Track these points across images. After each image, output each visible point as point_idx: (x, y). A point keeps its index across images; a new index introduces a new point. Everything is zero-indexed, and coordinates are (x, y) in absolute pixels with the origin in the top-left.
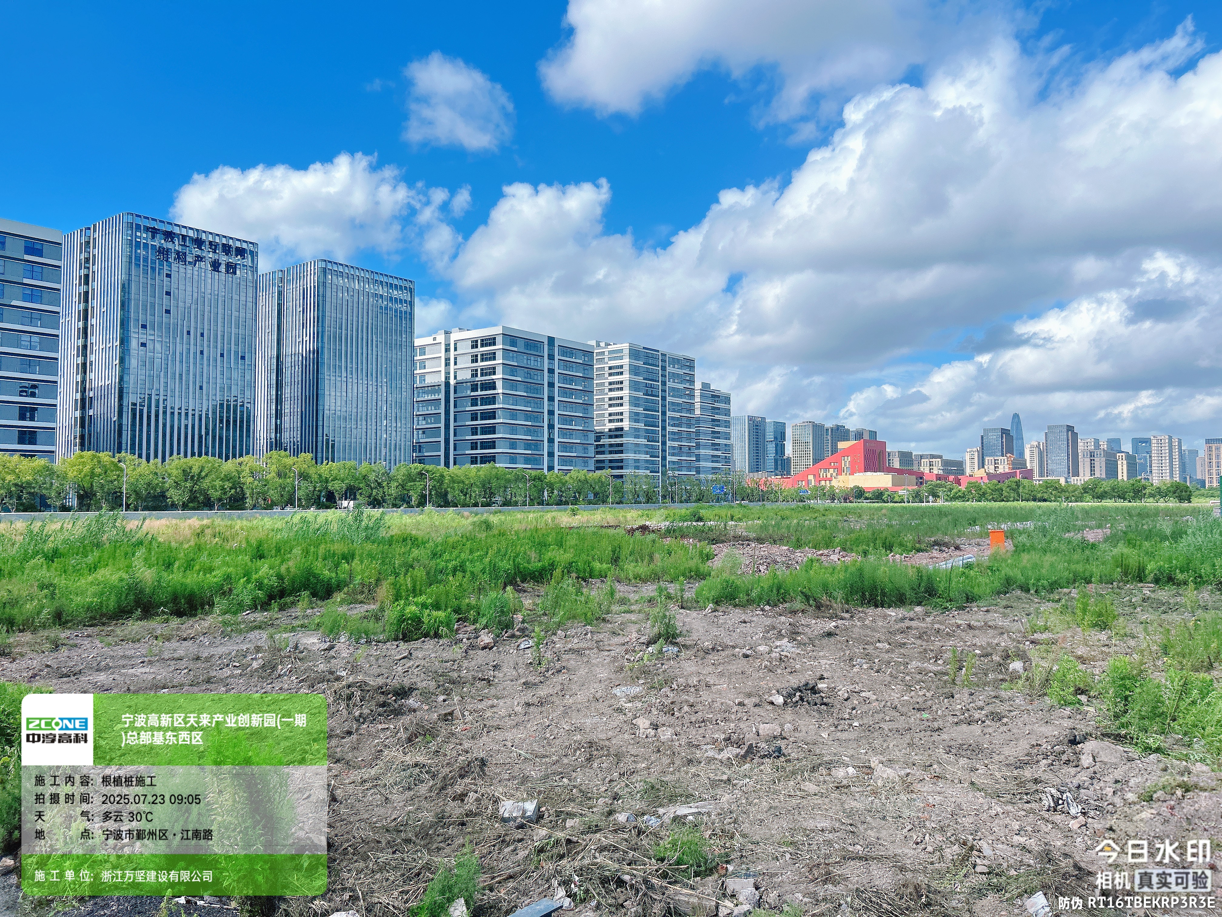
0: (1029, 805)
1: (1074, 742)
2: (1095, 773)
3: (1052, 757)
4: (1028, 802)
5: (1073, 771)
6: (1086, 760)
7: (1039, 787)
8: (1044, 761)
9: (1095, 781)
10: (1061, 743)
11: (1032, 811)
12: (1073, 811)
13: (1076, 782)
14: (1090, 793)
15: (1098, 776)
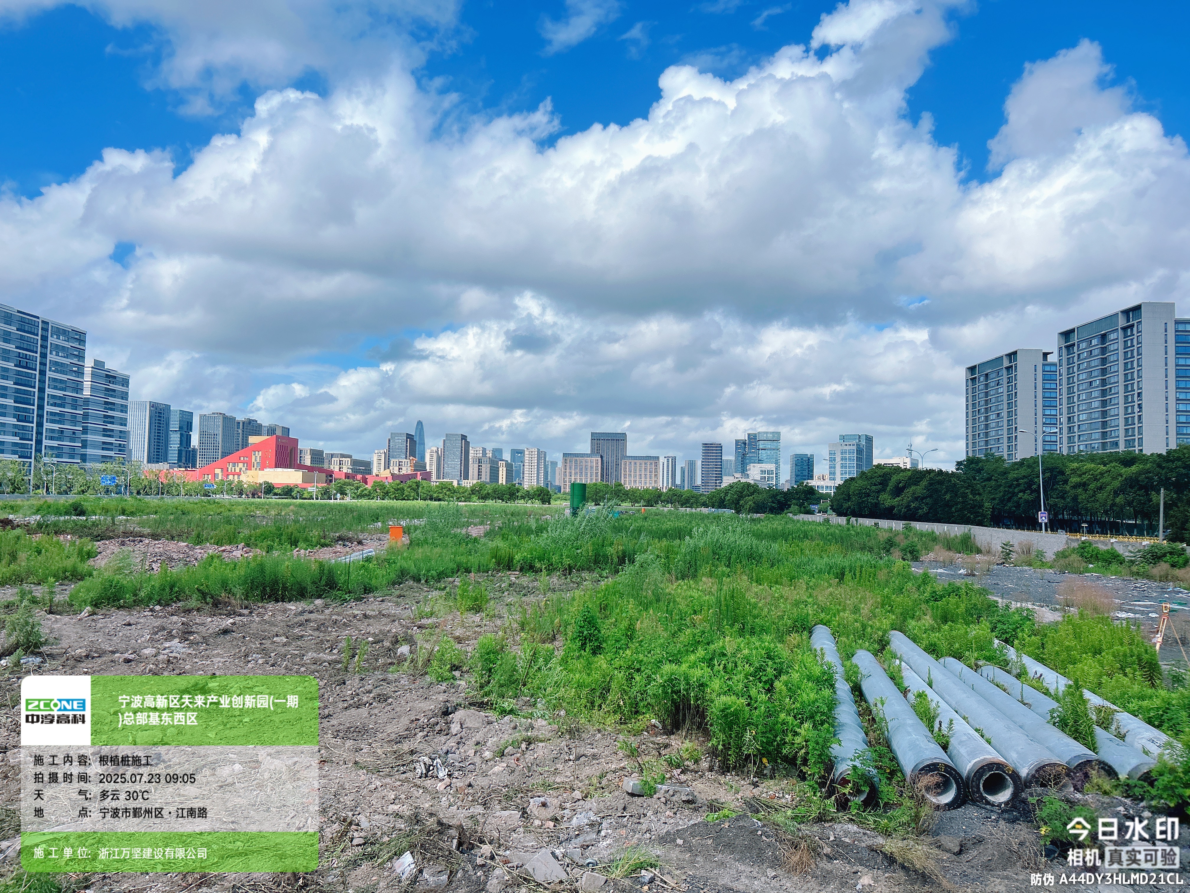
0: (404, 775)
1: (446, 713)
2: (461, 738)
3: (427, 729)
4: (404, 773)
5: (443, 738)
6: (455, 728)
7: (415, 757)
8: (421, 734)
9: (461, 746)
10: (436, 715)
11: (407, 780)
12: (441, 775)
13: (445, 749)
14: (456, 756)
15: (463, 740)
